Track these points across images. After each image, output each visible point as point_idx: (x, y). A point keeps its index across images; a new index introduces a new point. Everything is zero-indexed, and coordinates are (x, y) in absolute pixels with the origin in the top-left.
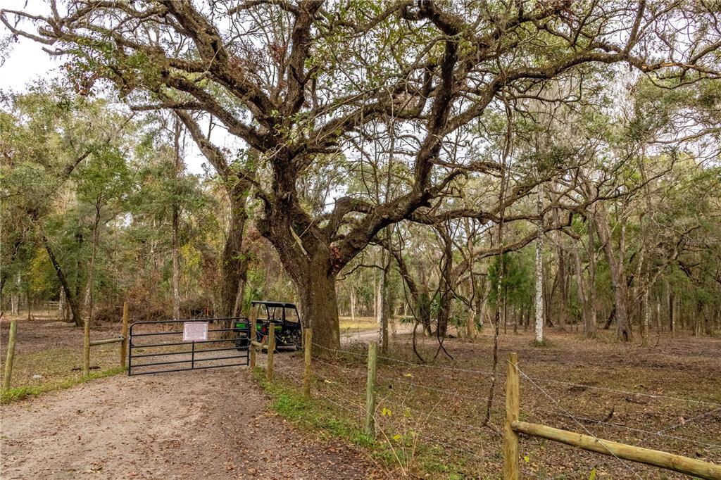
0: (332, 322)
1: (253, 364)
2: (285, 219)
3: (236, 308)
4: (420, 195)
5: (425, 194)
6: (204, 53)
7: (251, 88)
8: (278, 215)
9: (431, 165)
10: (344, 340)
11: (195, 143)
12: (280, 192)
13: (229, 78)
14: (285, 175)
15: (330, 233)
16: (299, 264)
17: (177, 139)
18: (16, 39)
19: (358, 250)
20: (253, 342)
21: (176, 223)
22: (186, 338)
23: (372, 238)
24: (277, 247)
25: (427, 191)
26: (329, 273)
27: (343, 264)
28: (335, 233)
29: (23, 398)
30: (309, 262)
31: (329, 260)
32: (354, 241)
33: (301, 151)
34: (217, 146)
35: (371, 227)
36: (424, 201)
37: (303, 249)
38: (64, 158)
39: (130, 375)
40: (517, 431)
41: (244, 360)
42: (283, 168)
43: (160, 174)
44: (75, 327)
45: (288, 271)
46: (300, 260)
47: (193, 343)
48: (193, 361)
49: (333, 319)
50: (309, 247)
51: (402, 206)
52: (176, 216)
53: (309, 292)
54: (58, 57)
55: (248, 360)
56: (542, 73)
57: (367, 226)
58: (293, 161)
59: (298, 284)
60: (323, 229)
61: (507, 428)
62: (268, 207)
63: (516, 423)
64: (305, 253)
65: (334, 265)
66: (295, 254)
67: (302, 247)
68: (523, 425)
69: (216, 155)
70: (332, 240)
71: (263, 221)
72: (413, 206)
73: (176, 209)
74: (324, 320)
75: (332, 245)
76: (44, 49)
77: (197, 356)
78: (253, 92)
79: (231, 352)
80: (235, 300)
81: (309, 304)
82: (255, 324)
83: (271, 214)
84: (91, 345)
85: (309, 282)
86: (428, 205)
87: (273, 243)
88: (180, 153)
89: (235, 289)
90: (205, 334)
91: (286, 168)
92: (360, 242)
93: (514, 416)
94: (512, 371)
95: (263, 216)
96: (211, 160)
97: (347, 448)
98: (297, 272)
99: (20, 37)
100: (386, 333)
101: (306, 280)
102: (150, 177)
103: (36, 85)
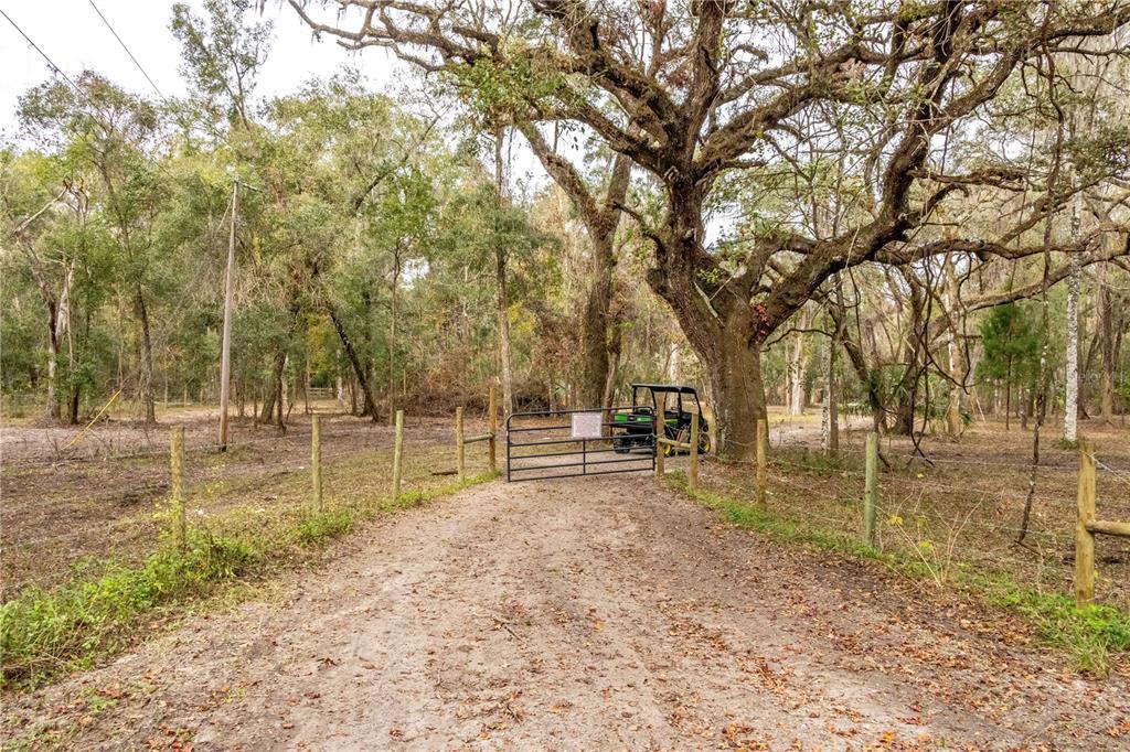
0: (758, 413)
1: (661, 469)
2: (688, 267)
3: (607, 394)
4: (892, 224)
5: (901, 223)
6: (576, 38)
7: (646, 85)
8: (676, 261)
9: (910, 179)
10: (774, 435)
11: (537, 158)
12: (680, 229)
13: (617, 74)
14: (688, 204)
15: (749, 285)
16: (707, 330)
17: (498, 150)
18: (319, 37)
19: (793, 308)
20: (660, 439)
21: (502, 275)
22: (576, 434)
23: (813, 291)
24: (675, 307)
25: (903, 218)
26: (751, 342)
27: (771, 329)
28: (758, 283)
29: (419, 503)
30: (722, 328)
31: (751, 324)
32: (788, 295)
33: (712, 169)
34: (570, 161)
35: (813, 275)
36: (898, 234)
37: (713, 312)
38: (352, 187)
39: (509, 481)
40: (1092, 532)
41: (649, 464)
42: (685, 194)
43: (478, 203)
44: (371, 422)
45: (691, 341)
46: (709, 325)
47: (584, 440)
48: (584, 464)
49: (760, 409)
50: (721, 305)
51: (864, 242)
52: (502, 264)
53: (722, 371)
54: (358, 51)
55: (654, 463)
56: (1095, 27)
57: (808, 272)
58: (697, 183)
59: (707, 360)
60: (739, 279)
61: (1080, 528)
62: (661, 249)
63: (1092, 522)
64: (716, 315)
65: (760, 330)
66: (702, 316)
67: (710, 307)
68: (1102, 524)
69: (568, 175)
70: (751, 295)
71: (656, 271)
72: (879, 243)
73: (501, 253)
74: (746, 410)
75: (752, 301)
76: (339, 42)
77: (590, 457)
78: (651, 93)
79: (607, 454)
80: (606, 382)
81: (724, 388)
82: (662, 415)
83: (666, 261)
84: (465, 443)
85: (723, 356)
86: (904, 238)
87: (669, 301)
88: (504, 171)
89: (605, 367)
90: (599, 428)
91: (687, 193)
92: (798, 296)
93: (1089, 516)
94: (1086, 463)
95: (654, 264)
96: (562, 181)
97: (848, 562)
98: (705, 342)
99: (323, 34)
100: (835, 426)
101: (718, 353)
102: (463, 208)
103: (310, 88)
